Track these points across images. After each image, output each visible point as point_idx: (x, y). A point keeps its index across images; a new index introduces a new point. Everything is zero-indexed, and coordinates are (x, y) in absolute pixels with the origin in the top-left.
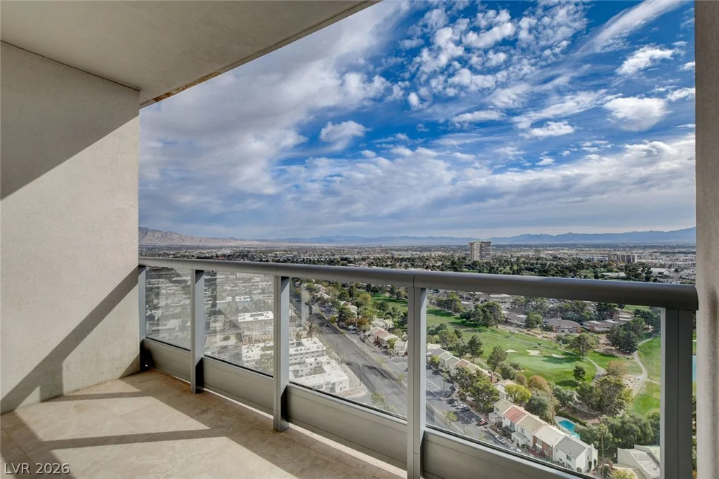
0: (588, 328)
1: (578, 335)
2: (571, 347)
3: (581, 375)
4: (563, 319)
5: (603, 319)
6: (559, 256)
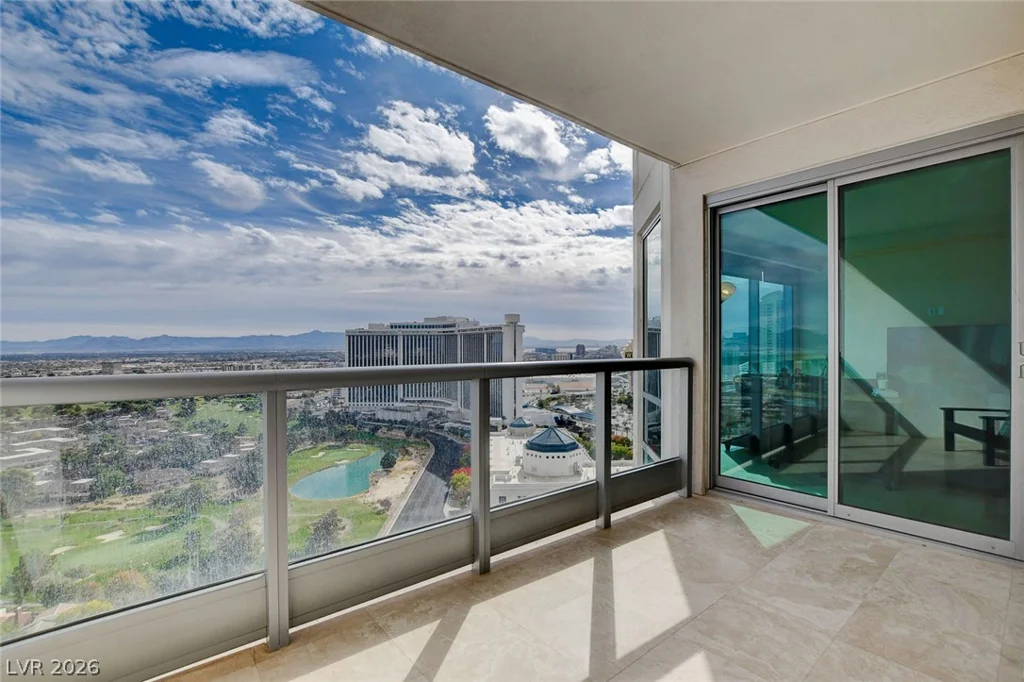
0: (201, 472)
4: (161, 468)
5: (221, 455)
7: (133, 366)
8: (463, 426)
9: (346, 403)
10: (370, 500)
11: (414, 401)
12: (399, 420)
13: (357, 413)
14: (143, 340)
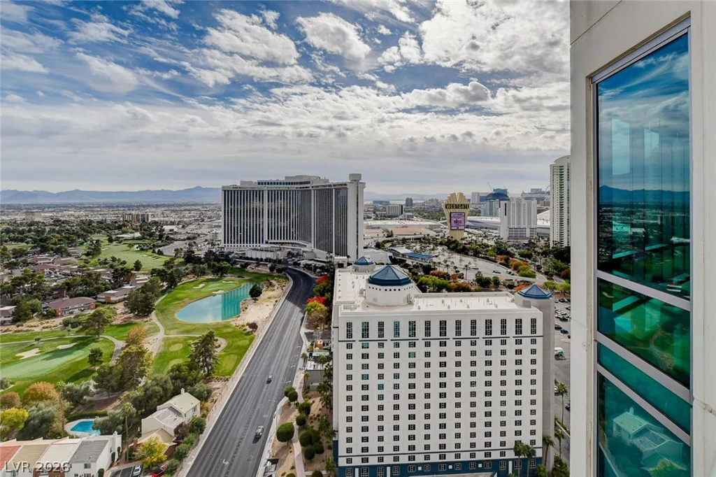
0: (103, 300)
1: (92, 312)
2: (85, 328)
3: (97, 358)
4: (71, 297)
5: (120, 286)
6: (62, 219)
7: (51, 215)
8: (315, 263)
9: (222, 245)
10: (241, 323)
11: (277, 243)
12: (264, 258)
13: (231, 253)
14: (59, 194)
